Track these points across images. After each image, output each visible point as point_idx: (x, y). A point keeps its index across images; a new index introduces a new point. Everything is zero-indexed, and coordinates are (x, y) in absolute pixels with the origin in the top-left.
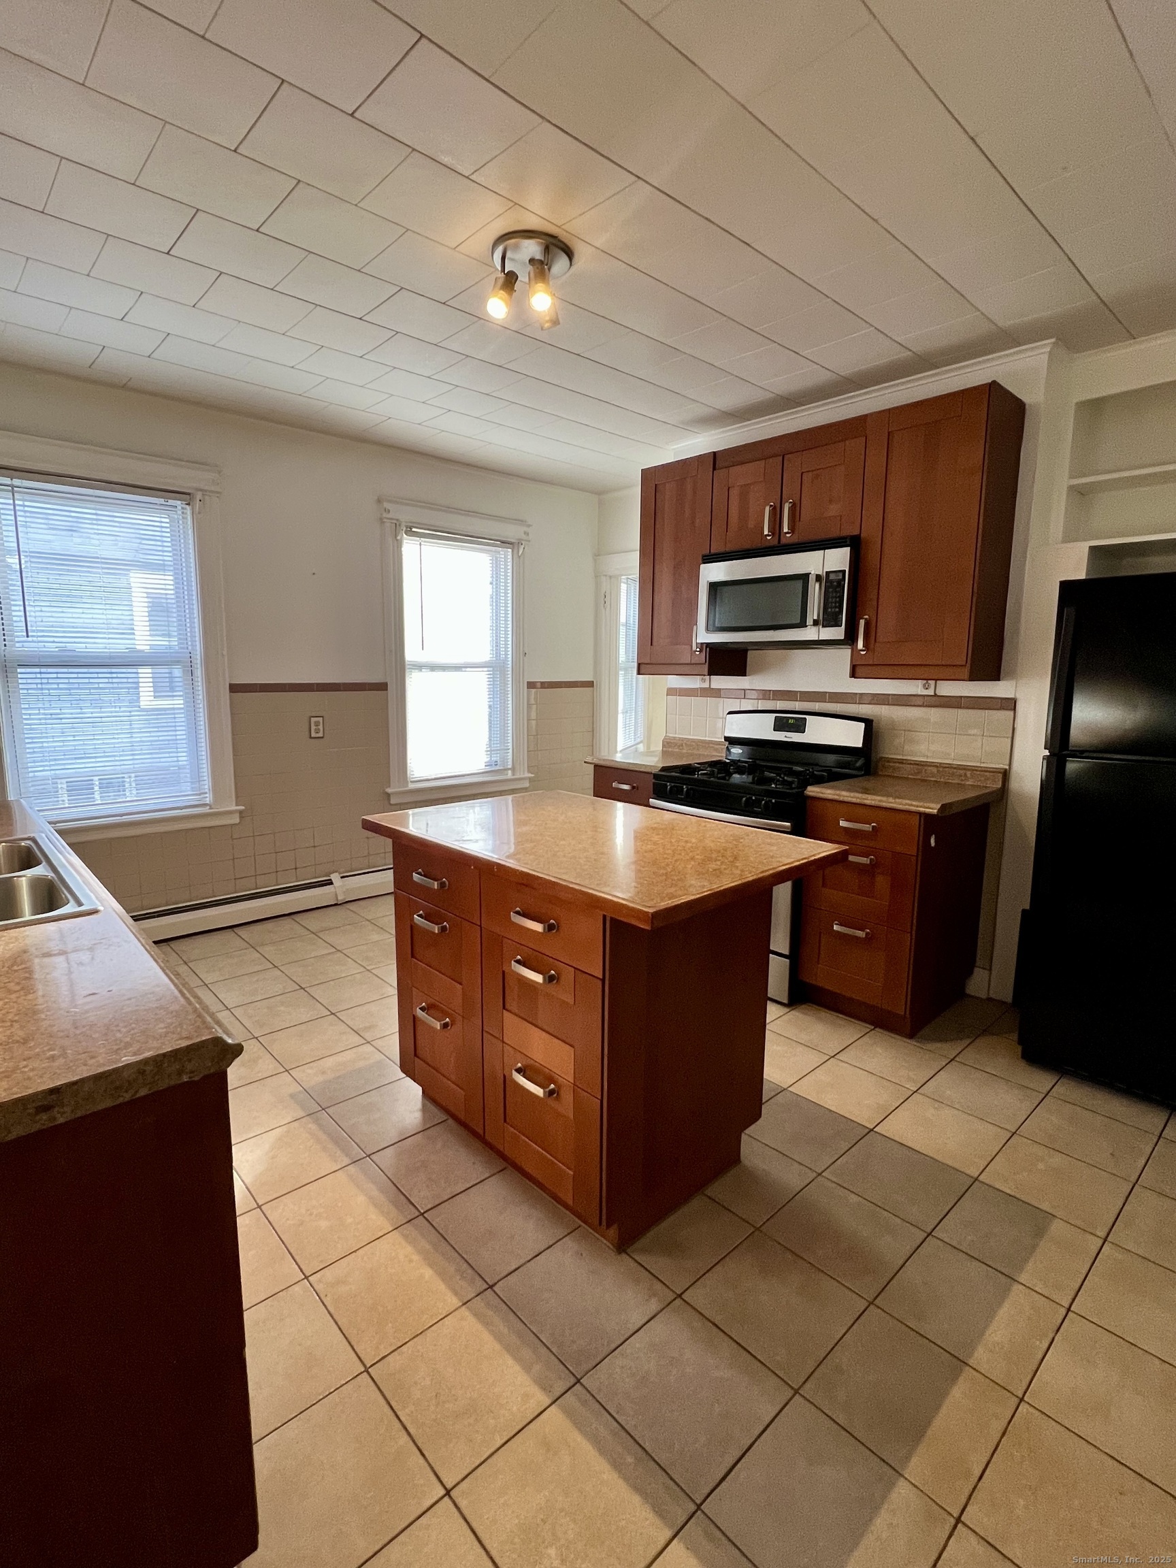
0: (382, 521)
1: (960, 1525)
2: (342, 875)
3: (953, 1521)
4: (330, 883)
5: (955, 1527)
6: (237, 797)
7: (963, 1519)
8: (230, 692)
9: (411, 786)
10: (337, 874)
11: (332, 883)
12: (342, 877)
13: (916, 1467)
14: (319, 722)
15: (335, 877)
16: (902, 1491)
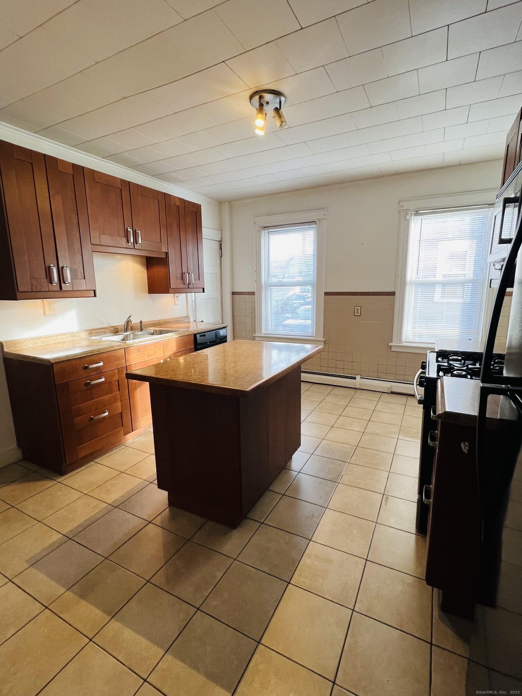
0: (399, 212)
1: (44, 608)
2: (361, 377)
3: (47, 605)
4: (355, 378)
5: (44, 606)
6: (324, 335)
7: (47, 609)
8: (325, 295)
9: (404, 344)
10: (360, 376)
11: (355, 379)
12: (361, 378)
13: (70, 595)
14: (358, 309)
15: (358, 377)
16: (62, 590)
